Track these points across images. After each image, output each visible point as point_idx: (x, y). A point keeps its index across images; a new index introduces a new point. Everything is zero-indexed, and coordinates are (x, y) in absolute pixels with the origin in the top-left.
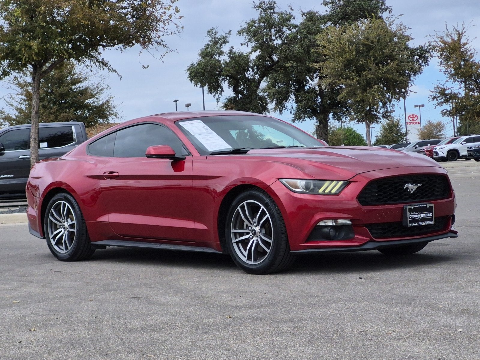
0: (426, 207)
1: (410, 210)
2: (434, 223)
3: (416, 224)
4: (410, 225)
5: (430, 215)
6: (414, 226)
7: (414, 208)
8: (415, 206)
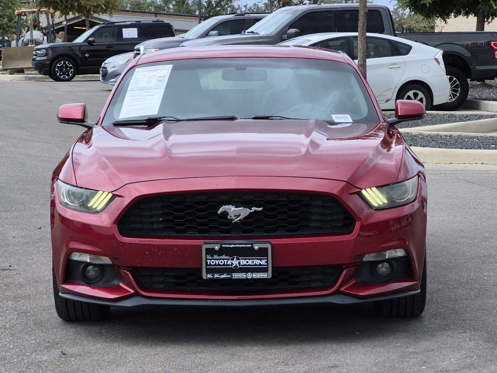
0: (252, 248)
1: (211, 252)
2: (270, 277)
3: (222, 276)
4: (210, 276)
5: (263, 262)
6: (218, 280)
7: (221, 248)
8: (223, 246)
